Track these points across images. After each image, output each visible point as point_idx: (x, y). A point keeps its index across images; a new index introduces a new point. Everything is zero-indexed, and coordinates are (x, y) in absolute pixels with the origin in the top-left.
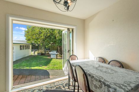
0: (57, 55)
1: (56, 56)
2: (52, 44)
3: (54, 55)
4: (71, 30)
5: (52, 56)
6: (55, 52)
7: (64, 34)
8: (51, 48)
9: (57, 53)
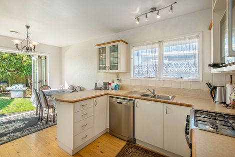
0: (24, 92)
1: (22, 92)
2: (14, 71)
3: (18, 92)
4: (43, 58)
5: (13, 95)
6: (20, 87)
7: (34, 61)
8: (9, 79)
9: (25, 88)
